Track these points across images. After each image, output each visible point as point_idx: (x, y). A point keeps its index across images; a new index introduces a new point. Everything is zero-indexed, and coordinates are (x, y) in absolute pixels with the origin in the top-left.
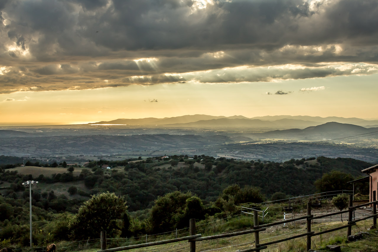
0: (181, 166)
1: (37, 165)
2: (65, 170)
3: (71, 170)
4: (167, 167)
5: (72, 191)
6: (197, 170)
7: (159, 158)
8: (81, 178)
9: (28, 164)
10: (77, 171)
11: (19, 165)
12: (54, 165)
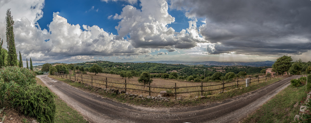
0: (242, 67)
1: (217, 67)
2: (222, 68)
3: (223, 68)
4: (239, 67)
5: (223, 71)
6: (244, 68)
7: (238, 66)
8: (224, 69)
9: (216, 67)
10: (224, 68)
11: (214, 67)
12: (220, 67)
